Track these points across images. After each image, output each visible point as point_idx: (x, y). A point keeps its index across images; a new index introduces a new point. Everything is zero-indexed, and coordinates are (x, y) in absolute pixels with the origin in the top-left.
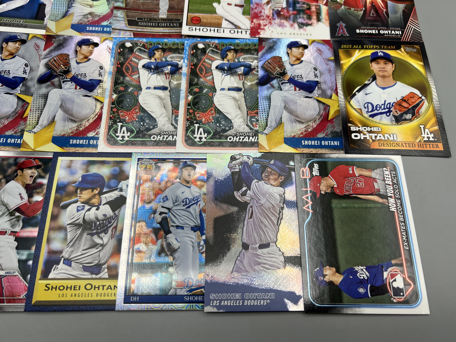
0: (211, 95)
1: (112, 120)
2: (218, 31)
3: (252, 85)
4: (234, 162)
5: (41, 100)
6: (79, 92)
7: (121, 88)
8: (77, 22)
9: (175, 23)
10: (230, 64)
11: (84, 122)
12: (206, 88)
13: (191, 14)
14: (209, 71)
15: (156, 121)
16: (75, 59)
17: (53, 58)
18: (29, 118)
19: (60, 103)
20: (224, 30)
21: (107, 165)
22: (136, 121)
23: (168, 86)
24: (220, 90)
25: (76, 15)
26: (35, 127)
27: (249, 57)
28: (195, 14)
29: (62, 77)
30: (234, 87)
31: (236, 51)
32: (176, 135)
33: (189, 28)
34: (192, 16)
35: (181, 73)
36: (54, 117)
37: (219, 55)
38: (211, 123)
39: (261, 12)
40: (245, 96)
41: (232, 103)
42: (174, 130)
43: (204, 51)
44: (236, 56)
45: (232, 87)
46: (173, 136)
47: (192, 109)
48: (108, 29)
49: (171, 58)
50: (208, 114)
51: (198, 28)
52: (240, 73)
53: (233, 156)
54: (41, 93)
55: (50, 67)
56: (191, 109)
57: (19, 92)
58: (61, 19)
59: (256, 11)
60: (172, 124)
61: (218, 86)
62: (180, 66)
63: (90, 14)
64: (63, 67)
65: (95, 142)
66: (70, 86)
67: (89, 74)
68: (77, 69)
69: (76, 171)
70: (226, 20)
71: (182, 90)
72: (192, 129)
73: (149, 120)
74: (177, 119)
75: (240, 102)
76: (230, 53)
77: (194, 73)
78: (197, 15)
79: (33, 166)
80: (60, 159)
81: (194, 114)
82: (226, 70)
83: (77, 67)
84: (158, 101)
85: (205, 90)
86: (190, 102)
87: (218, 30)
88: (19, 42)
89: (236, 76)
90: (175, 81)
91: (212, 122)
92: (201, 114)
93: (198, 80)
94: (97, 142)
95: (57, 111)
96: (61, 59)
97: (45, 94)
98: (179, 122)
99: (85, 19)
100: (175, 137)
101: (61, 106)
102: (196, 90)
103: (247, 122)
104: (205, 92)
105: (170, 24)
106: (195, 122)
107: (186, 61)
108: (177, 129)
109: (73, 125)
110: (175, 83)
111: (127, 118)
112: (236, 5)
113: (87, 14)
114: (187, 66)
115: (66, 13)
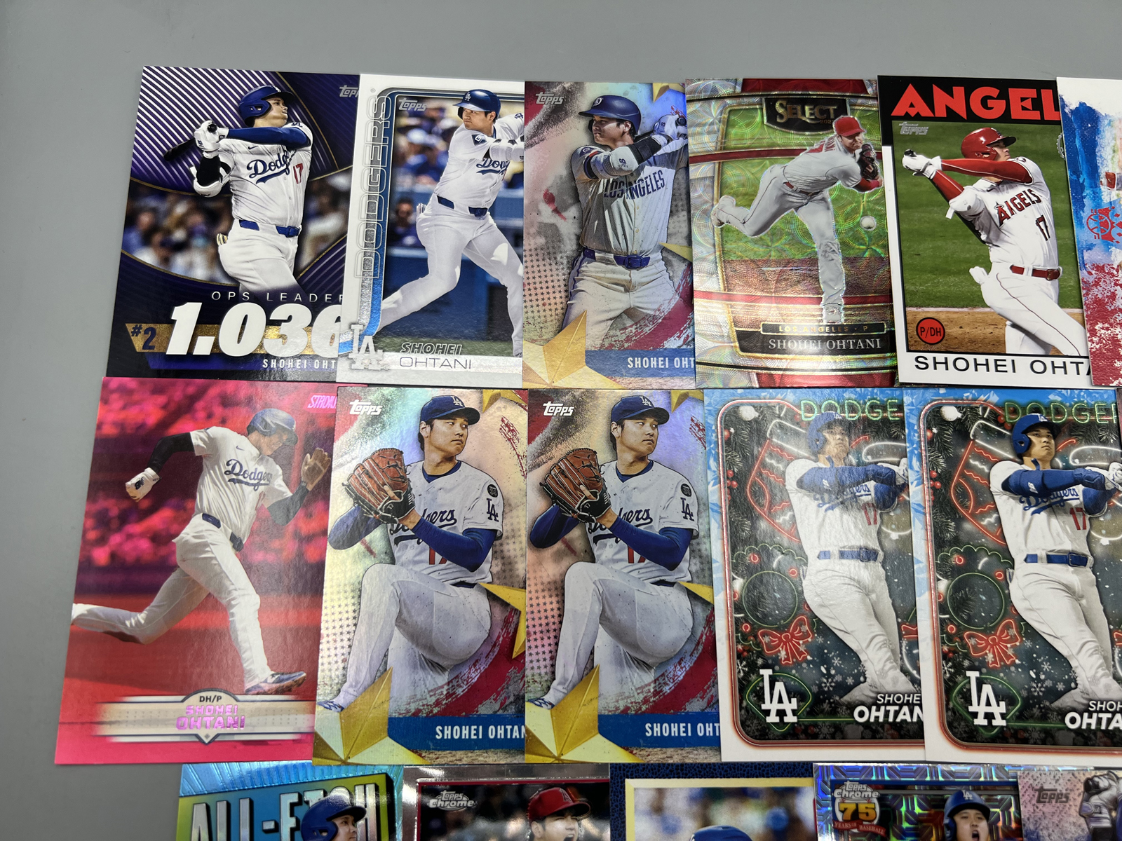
0: (1000, 575)
1: (744, 659)
2: (997, 366)
3: (1113, 544)
4: (1095, 800)
5: (548, 600)
6: (641, 571)
7: (752, 559)
8: (598, 343)
9: (870, 337)
10: (1044, 474)
11: (671, 668)
12: (983, 553)
13: (914, 309)
14: (985, 501)
15: (860, 661)
16: (614, 464)
17: (556, 465)
18: (528, 659)
19: (597, 609)
20: (1013, 361)
21: (753, 801)
22: (809, 662)
23: (877, 547)
24: (1026, 560)
25: (592, 318)
26: (549, 688)
27: (1093, 449)
28: (926, 309)
29: (591, 525)
30: (1065, 551)
31: (1055, 431)
32: (920, 706)
33: (917, 359)
34: (920, 317)
35: (907, 504)
36: (592, 653)
37: (1007, 443)
38: (1013, 669)
39: (1113, 296)
40: (1097, 581)
41: (1063, 603)
42: (910, 687)
43: (961, 428)
44: (1056, 446)
45: (1059, 551)
46: (911, 708)
47: (952, 623)
48: (685, 362)
49: (870, 452)
50: (1000, 638)
51: (940, 357)
52: (1074, 503)
53: (1091, 779)
54: (546, 580)
55: (554, 494)
56: (951, 620)
57: (489, 579)
58: (556, 335)
59: (1097, 292)
60: (905, 671)
61: (1018, 550)
62: (900, 481)
63: (630, 312)
64: (587, 493)
65: (709, 729)
66: (616, 553)
67: (656, 511)
68: (624, 496)
69: (678, 821)
70: (1015, 326)
71: (919, 562)
72: (961, 688)
73: (842, 657)
74: (915, 652)
75: (1088, 602)
76: (1038, 436)
77: (944, 506)
78: (931, 311)
79: (566, 809)
80: (631, 784)
81: (962, 639)
82: (1033, 494)
83: (622, 491)
84: (857, 596)
85: (981, 560)
86: (945, 599)
87: (996, 361)
88: (460, 417)
89: (1065, 513)
90: (893, 530)
91: (1013, 663)
92: (982, 639)
93: (958, 528)
94: (714, 728)
95: (596, 633)
96: (576, 466)
97: (555, 582)
98: (922, 665)
99: (618, 333)
100: (917, 709)
101: (604, 619)
102: (957, 560)
103: (1114, 666)
104: (983, 566)
105: (857, 342)
106: (966, 663)
107: (915, 463)
108: (919, 685)
109: (644, 678)
110: (894, 536)
111: (783, 654)
112: (1036, 273)
113: (620, 316)
114: (921, 481)
115: (564, 315)
